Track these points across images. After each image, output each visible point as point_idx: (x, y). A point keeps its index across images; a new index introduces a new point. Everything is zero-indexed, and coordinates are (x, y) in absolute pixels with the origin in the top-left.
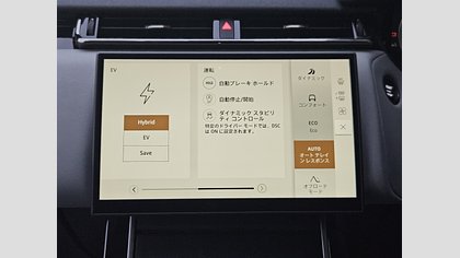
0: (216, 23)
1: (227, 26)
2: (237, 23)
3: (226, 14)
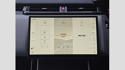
0: (60, 7)
1: (63, 8)
2: (66, 7)
3: (63, 5)
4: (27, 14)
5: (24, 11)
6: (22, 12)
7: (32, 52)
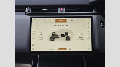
0: (59, 8)
1: (62, 9)
2: (64, 8)
3: (62, 6)
4: (29, 15)
5: (27, 12)
6: (25, 12)
7: (33, 49)
